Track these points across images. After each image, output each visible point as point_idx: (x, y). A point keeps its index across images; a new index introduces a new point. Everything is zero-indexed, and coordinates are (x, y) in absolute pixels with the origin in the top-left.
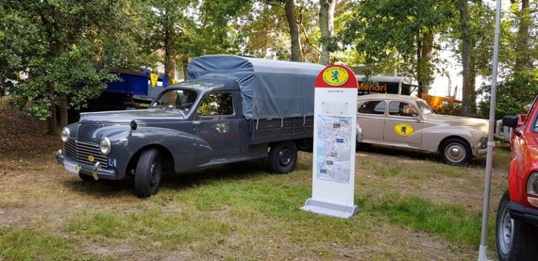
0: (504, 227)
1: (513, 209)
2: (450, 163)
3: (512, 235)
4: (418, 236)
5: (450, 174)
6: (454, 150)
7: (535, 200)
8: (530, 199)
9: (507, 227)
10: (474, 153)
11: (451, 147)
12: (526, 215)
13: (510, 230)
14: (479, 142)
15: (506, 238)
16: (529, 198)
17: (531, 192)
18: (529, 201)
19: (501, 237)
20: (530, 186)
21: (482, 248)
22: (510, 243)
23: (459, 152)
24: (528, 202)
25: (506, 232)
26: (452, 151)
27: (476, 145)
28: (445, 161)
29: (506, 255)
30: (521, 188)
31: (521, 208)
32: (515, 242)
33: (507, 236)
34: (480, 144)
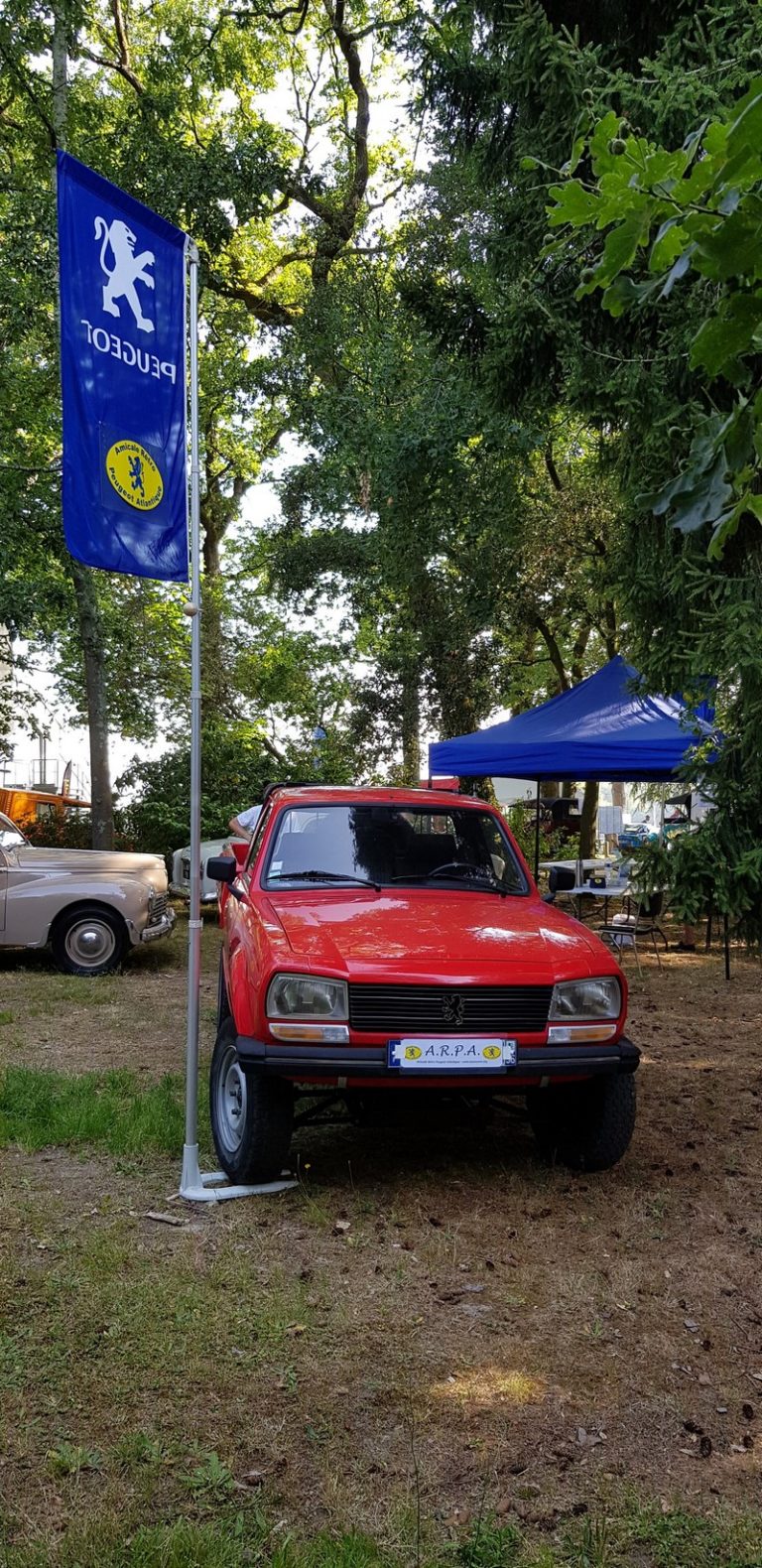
0: (227, 1095)
1: (245, 1052)
2: (82, 972)
3: (244, 1109)
4: (47, 1161)
5: (85, 999)
6: (88, 935)
7: (281, 1029)
8: (273, 1028)
9: (233, 1094)
10: (134, 940)
11: (79, 931)
12: (268, 1059)
13: (240, 1100)
14: (143, 911)
15: (232, 1117)
16: (271, 1025)
17: (274, 1013)
18: (272, 1031)
19: (221, 1119)
20: (272, 1003)
21: (189, 1150)
22: (241, 1126)
23: (98, 941)
24: (270, 1034)
25: (231, 1105)
26: (82, 940)
27: (135, 919)
28: (69, 968)
29: (235, 1153)
30: (256, 1006)
31: (258, 1048)
32: (250, 1121)
33: (234, 1113)
34: (145, 916)
